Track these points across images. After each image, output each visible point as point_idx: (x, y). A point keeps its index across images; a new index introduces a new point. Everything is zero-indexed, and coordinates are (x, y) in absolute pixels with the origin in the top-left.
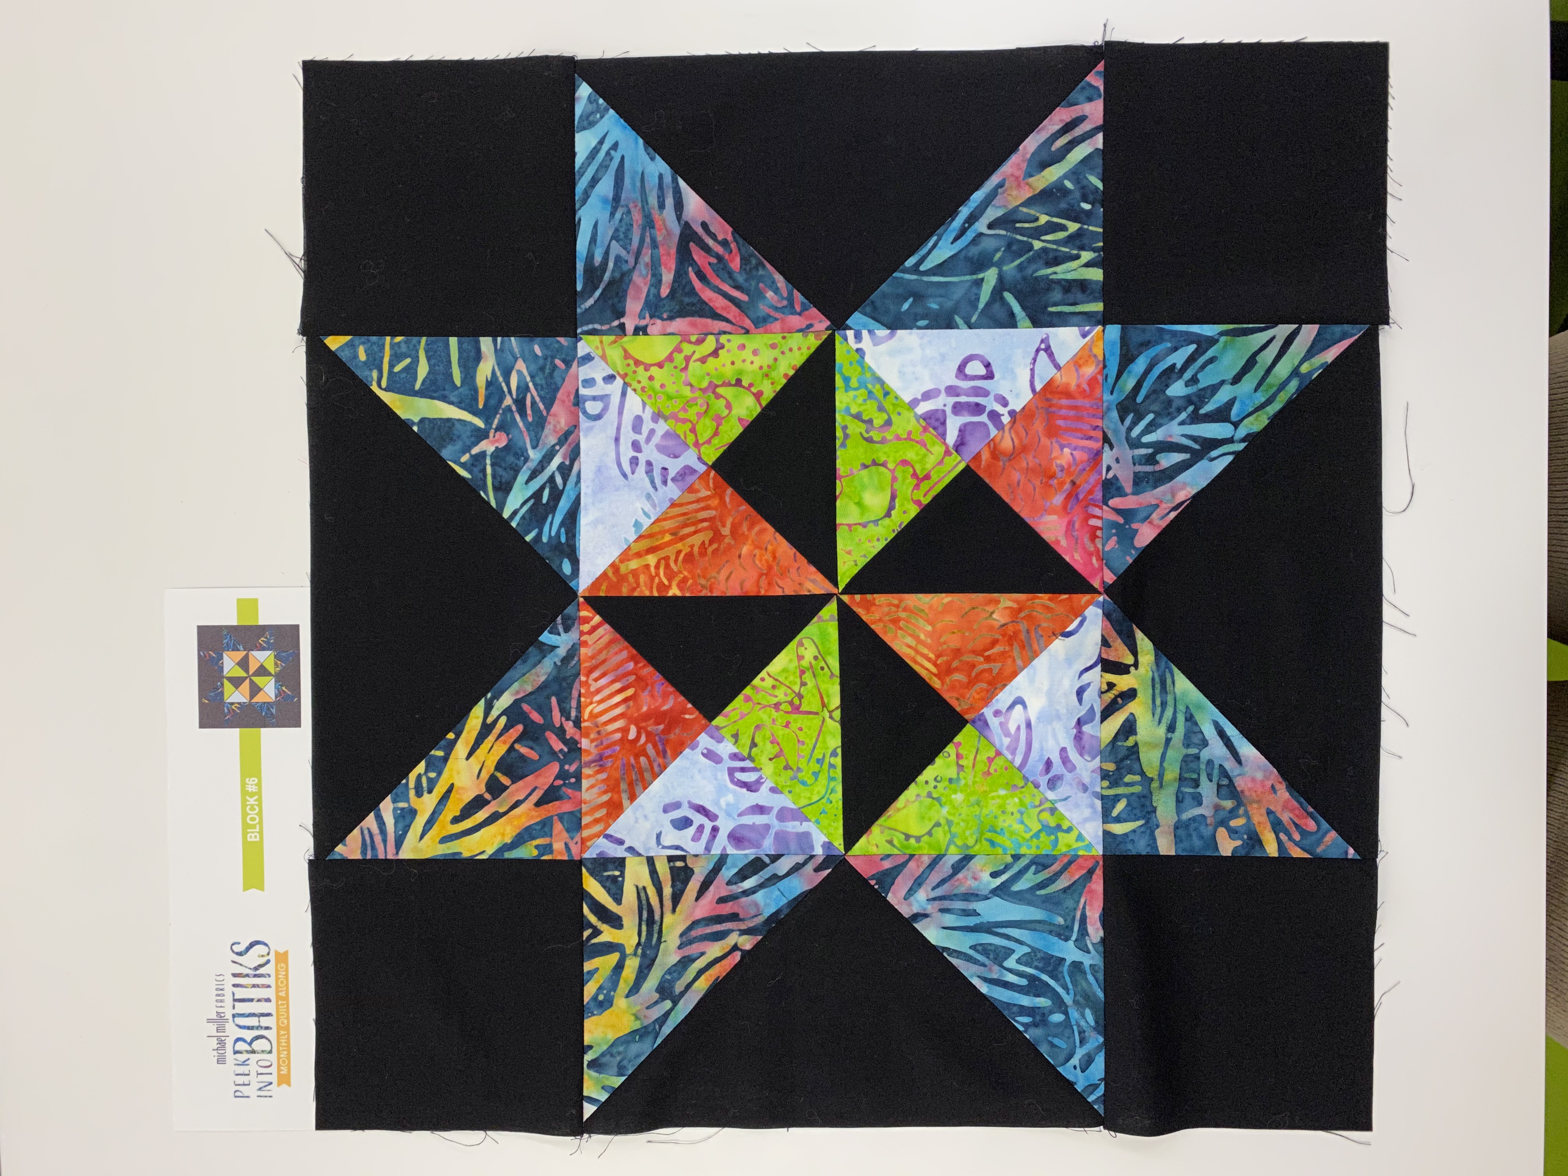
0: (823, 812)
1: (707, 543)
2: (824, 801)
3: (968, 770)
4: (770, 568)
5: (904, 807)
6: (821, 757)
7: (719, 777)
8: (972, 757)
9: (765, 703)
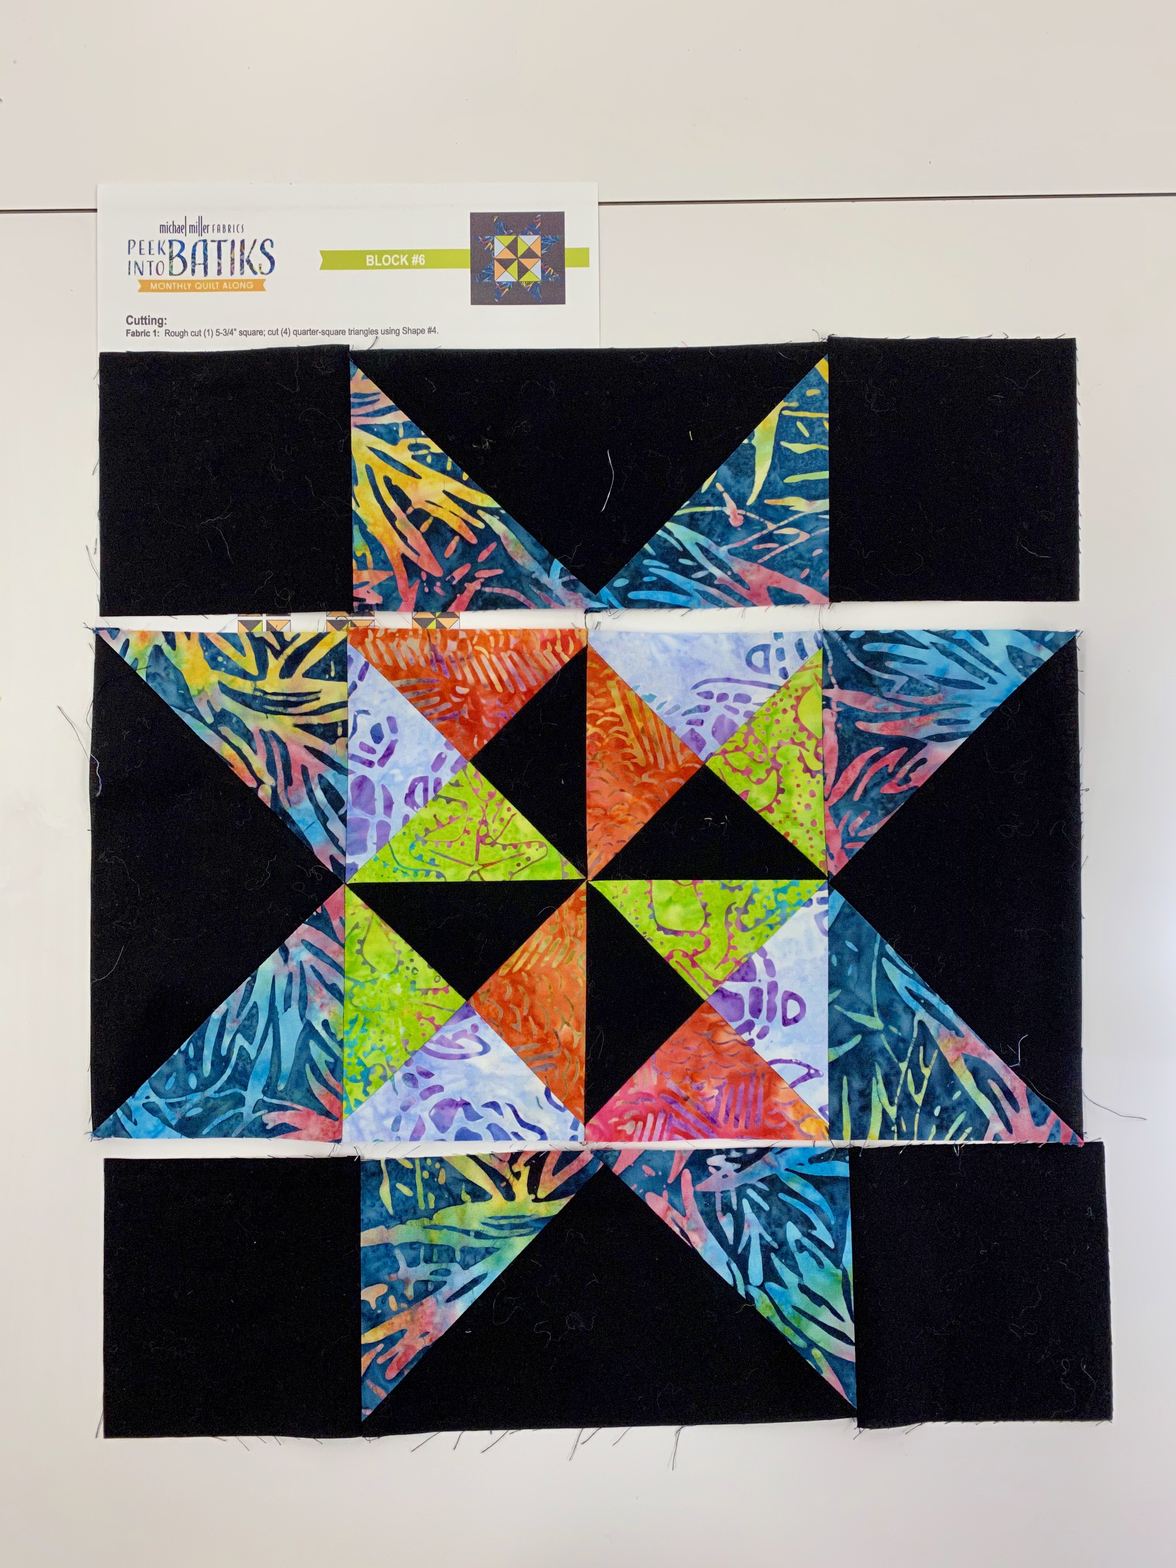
0: (385, 864)
1: (634, 761)
2: (396, 865)
3: (423, 999)
4: (612, 818)
5: (389, 940)
6: (437, 862)
7: (419, 769)
8: (434, 1003)
9: (487, 811)
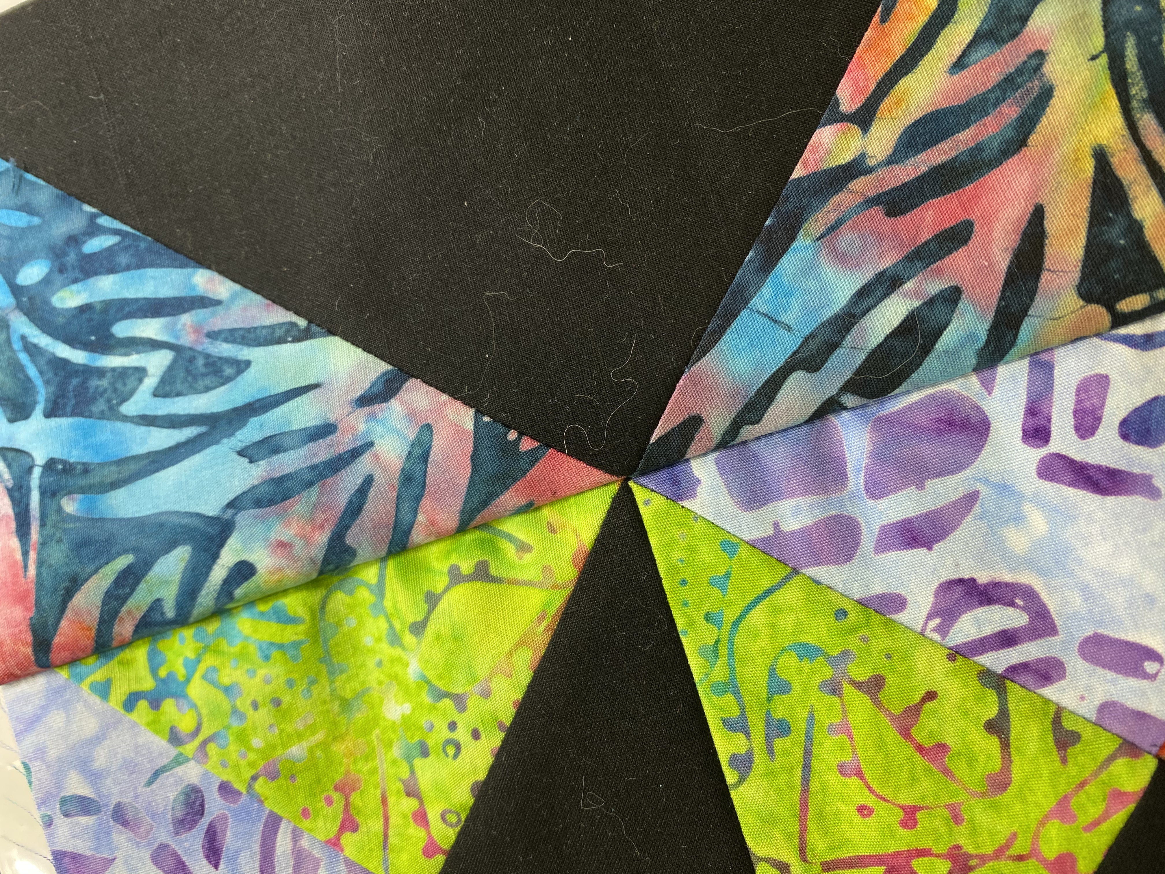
3: (392, 788)
5: (510, 655)
6: (779, 744)
7: (1074, 597)
